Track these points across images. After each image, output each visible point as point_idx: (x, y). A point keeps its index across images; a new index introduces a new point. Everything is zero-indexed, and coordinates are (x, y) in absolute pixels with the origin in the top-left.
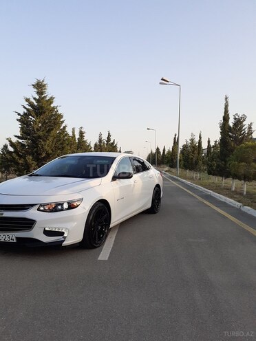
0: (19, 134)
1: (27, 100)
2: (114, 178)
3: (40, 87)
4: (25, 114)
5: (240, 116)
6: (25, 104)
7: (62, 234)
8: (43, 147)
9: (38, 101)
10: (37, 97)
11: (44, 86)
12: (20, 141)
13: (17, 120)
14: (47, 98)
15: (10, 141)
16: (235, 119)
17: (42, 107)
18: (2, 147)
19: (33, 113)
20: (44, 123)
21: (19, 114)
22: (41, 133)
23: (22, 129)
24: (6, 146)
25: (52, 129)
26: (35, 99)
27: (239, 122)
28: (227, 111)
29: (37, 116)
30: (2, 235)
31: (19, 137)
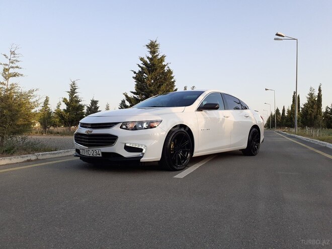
0: (134, 90)
1: (142, 59)
2: (200, 109)
3: (153, 47)
4: (140, 72)
6: (141, 63)
9: (151, 59)
10: (150, 56)
11: (156, 46)
12: (136, 96)
13: (133, 77)
14: (159, 57)
15: (126, 96)
17: (153, 65)
18: (121, 102)
19: (146, 71)
20: (155, 79)
21: (135, 73)
22: (152, 88)
23: (137, 85)
24: (123, 102)
25: (162, 85)
26: (148, 58)
29: (150, 73)
30: (91, 150)
31: (134, 93)
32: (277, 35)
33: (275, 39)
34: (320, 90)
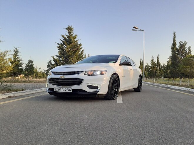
0: (58, 55)
1: (63, 36)
2: (120, 65)
3: (69, 29)
4: (61, 44)
5: (183, 43)
6: (62, 38)
7: (97, 88)
8: (71, 61)
9: (68, 37)
10: (68, 35)
11: (72, 29)
12: (59, 58)
13: (57, 47)
14: (73, 36)
15: (54, 58)
16: (180, 44)
17: (71, 40)
18: (49, 61)
19: (66, 43)
20: (71, 49)
21: (58, 44)
22: (70, 54)
23: (60, 52)
24: (50, 61)
25: (76, 52)
26: (67, 36)
27: (182, 46)
28: (175, 41)
29: (68, 45)
30: (64, 88)
31: (57, 56)
32: (134, 28)
33: (133, 30)
34: (158, 58)
